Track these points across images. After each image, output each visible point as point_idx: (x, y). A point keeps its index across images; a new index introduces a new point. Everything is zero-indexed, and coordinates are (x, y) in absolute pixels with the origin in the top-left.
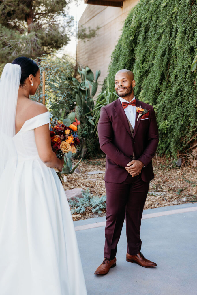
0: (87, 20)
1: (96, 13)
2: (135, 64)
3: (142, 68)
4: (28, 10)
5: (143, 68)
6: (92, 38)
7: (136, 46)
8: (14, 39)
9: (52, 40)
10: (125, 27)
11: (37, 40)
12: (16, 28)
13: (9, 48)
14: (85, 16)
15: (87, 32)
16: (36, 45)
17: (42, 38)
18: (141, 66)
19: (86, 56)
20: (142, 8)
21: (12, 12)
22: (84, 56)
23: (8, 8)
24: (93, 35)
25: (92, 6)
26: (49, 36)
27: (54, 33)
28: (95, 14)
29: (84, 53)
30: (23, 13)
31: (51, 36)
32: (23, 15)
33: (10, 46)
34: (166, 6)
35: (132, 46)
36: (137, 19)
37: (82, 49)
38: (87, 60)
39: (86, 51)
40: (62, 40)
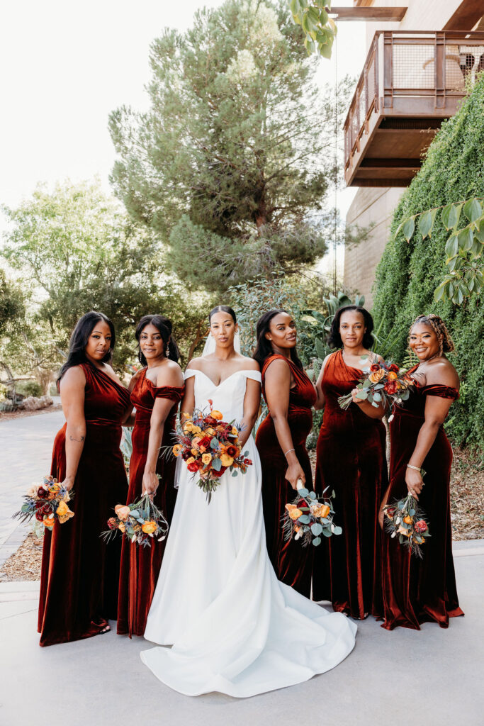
0: (359, 212)
1: (373, 199)
2: (411, 284)
3: (420, 290)
4: (256, 206)
5: (423, 289)
6: (362, 243)
7: (412, 252)
8: (230, 253)
9: (296, 251)
10: (395, 220)
11: (270, 252)
12: (238, 233)
13: (224, 267)
14: (355, 206)
15: (354, 234)
16: (268, 259)
17: (279, 248)
18: (420, 286)
19: (359, 272)
20: (420, 188)
21: (229, 211)
22: (355, 273)
23: (224, 205)
24: (364, 237)
25: (367, 190)
26: (290, 243)
27: (297, 237)
28: (371, 202)
29: (356, 267)
30: (249, 210)
31: (294, 244)
32: (248, 213)
33: (225, 264)
34: (457, 182)
35: (405, 253)
36: (412, 206)
37: (352, 261)
38: (359, 278)
39: (358, 264)
40: (312, 248)
